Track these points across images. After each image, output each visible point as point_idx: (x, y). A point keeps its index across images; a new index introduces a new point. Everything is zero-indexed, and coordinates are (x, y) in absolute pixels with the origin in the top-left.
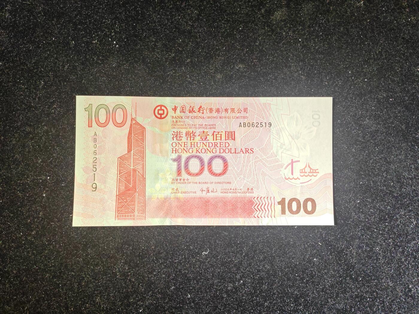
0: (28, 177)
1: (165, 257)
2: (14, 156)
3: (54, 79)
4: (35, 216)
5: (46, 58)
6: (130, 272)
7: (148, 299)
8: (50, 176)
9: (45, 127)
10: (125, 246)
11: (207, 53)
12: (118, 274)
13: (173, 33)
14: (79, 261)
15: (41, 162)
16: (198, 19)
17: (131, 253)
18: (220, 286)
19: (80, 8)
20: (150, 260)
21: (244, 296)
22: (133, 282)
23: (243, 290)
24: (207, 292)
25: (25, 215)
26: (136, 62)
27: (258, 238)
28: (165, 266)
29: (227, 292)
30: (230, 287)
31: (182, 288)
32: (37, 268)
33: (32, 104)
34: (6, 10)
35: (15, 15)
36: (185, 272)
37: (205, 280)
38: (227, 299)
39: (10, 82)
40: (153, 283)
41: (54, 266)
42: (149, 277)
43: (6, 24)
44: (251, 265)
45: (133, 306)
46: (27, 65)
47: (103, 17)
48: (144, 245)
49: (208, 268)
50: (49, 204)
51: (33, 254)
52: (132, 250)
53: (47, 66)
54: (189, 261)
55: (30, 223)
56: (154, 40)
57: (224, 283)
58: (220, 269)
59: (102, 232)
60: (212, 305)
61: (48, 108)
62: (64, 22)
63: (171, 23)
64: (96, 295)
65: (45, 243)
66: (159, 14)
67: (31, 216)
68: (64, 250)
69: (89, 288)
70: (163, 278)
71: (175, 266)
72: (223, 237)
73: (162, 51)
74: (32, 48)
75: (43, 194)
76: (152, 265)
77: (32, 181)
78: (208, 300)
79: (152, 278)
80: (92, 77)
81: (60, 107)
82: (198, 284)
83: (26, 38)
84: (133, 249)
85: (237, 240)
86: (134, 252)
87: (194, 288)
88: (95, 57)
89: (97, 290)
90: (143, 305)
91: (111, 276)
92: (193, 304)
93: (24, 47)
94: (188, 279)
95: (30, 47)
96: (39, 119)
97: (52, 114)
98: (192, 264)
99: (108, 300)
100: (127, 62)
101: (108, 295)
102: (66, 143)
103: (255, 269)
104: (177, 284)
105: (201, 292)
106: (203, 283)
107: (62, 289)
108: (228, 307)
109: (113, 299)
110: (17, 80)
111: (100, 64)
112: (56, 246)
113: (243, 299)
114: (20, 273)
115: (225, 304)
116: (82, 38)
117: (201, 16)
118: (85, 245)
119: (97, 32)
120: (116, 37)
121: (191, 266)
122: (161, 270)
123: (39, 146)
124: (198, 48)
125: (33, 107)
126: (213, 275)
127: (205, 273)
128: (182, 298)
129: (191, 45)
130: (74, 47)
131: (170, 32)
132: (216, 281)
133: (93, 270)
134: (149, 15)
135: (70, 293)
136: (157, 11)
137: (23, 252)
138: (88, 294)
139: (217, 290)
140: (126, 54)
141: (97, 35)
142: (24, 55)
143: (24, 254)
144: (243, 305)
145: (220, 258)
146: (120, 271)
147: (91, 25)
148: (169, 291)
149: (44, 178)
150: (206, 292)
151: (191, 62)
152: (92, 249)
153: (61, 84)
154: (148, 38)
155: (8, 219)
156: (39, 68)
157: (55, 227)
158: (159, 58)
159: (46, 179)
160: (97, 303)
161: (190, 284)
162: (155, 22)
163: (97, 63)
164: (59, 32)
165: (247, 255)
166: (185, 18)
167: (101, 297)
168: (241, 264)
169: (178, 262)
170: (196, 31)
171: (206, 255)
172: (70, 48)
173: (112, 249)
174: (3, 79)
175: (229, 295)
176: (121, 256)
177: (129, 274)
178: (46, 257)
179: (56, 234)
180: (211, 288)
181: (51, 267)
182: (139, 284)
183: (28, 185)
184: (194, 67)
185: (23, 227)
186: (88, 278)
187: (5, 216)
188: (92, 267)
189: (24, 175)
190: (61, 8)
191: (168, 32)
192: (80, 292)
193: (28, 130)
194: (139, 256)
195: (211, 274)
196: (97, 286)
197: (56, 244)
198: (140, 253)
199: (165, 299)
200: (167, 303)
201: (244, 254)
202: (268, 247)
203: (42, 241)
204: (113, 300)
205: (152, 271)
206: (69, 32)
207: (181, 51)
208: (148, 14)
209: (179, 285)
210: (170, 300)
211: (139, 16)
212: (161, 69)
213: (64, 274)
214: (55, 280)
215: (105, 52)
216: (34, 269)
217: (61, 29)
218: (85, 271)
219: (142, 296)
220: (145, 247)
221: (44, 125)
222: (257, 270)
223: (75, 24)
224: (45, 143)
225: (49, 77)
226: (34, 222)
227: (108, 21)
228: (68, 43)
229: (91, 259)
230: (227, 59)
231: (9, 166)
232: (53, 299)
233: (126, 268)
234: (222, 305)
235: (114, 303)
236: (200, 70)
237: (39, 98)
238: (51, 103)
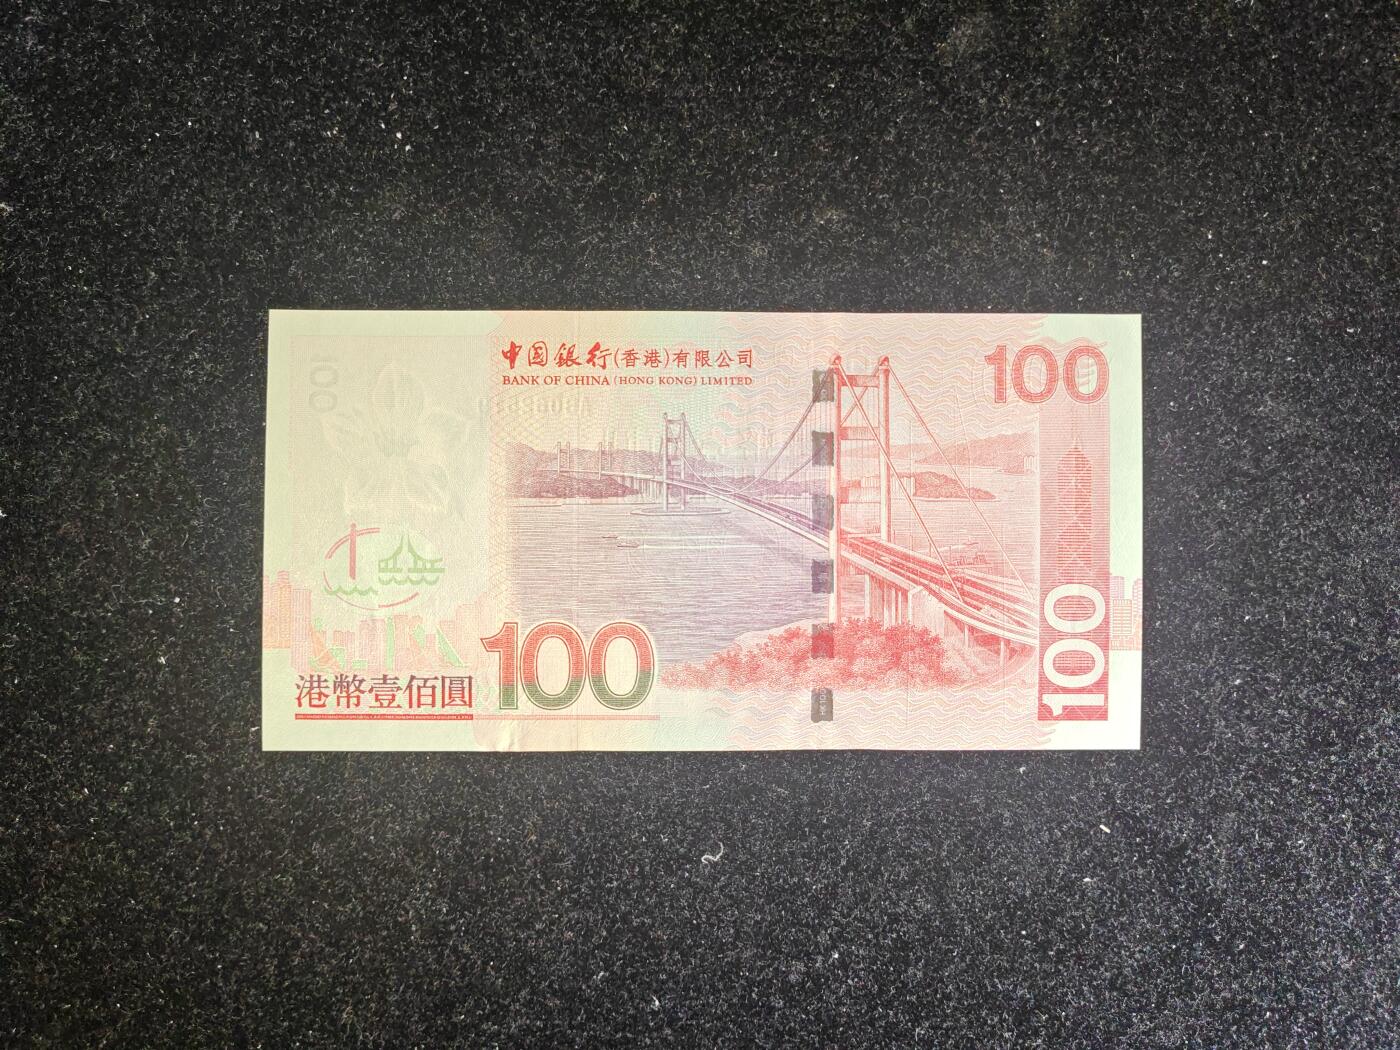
0: (106, 597)
1: (574, 869)
2: (58, 527)
3: (191, 262)
4: (132, 730)
5: (165, 190)
6: (453, 921)
7: (517, 1012)
8: (181, 595)
9: (164, 429)
10: (437, 834)
11: (717, 172)
12: (414, 928)
13: (601, 102)
14: (280, 885)
15: (151, 547)
16: (687, 52)
17: (457, 858)
18: (762, 968)
19: (278, 18)
20: (522, 882)
21: (844, 1004)
22: (467, 957)
23: (842, 983)
24: (719, 991)
25: (99, 729)
26: (473, 203)
27: (890, 807)
28: (576, 903)
29: (786, 990)
30: (796, 971)
31: (633, 977)
32: (141, 907)
33: (118, 350)
34: (25, 24)
35: (58, 44)
36: (643, 923)
37: (711, 948)
38: (784, 1013)
39: (43, 272)
40: (532, 960)
41: (196, 902)
42: (518, 941)
43: (26, 75)
44: (867, 900)
45: (466, 1038)
46: (99, 216)
47: (359, 49)
48: (504, 831)
49: (723, 909)
50: (179, 689)
51: (127, 859)
52: (462, 848)
53: (167, 218)
54: (656, 885)
55: (115, 754)
56: (533, 125)
57: (774, 959)
58: (761, 910)
59: (361, 785)
60: (733, 1033)
61: (173, 361)
62: (223, 67)
63: (591, 66)
64: (338, 1000)
65: (167, 823)
66: (549, 38)
67: (119, 730)
68: (232, 849)
69: (315, 974)
70: (568, 943)
71: (607, 902)
72: (773, 805)
73: (563, 163)
74: (117, 155)
75: (158, 656)
76: (530, 897)
77: (123, 611)
78: (719, 1019)
79: (531, 943)
80: (322, 255)
81: (215, 358)
82: (686, 964)
83: (93, 121)
84: (464, 844)
85: (822, 814)
86: (469, 855)
87: (672, 975)
88: (332, 186)
89: (346, 983)
90: (499, 1033)
91: (388, 936)
92: (668, 1031)
93: (88, 153)
94: (651, 946)
95: (110, 152)
96: (142, 400)
97: (186, 381)
98: (664, 895)
99: (382, 1016)
100: (441, 202)
101: (382, 997)
102: (233, 481)
103: (883, 912)
104: (614, 964)
105: (698, 990)
106: (703, 960)
107: (226, 979)
108: (789, 1041)
109: (397, 1013)
110: (66, 265)
111: (349, 211)
112: (201, 835)
113: (840, 1015)
114: (81, 924)
115: (777, 1031)
116: (286, 122)
117: (696, 41)
118: (304, 831)
119: (336, 99)
120: (402, 115)
121: (662, 904)
122: (561, 916)
123: (143, 492)
124: (684, 154)
125: (121, 359)
126: (737, 932)
127: (712, 926)
128: (631, 1012)
129: (663, 145)
130: (258, 152)
131: (590, 99)
132: (747, 954)
133: (329, 916)
134: (518, 41)
135: (253, 991)
136: (544, 25)
137: (93, 855)
138: (314, 997)
139: (751, 983)
140: (438, 176)
141: (340, 111)
142: (86, 179)
143: (97, 861)
144: (842, 1033)
145: (762, 874)
146: (420, 920)
147: (319, 74)
148: (589, 987)
149: (161, 601)
150: (715, 991)
151: (663, 200)
152: (324, 844)
153: (215, 279)
154: (514, 119)
155: (38, 741)
156: (139, 223)
157: (200, 768)
158: (549, 189)
159: (168, 607)
160: (345, 1025)
161: (658, 964)
162: (536, 65)
163: (338, 205)
164: (208, 101)
165: (853, 864)
166: (638, 48)
167: (355, 1006)
168: (834, 896)
169: (618, 887)
170: (679, 94)
171: (714, 865)
172: (247, 156)
173: (394, 844)
174: (17, 261)
175: (791, 1002)
176: (423, 868)
177: (453, 928)
178: (168, 869)
179: (202, 794)
180: (730, 978)
181: (187, 904)
182: (485, 963)
183: (109, 627)
184: (671, 221)
185: (90, 770)
186: (312, 941)
187: (29, 732)
188: (326, 905)
189: (94, 592)
190: (216, 19)
191: (581, 98)
192: (287, 989)
193: (106, 436)
194: (486, 867)
195: (732, 931)
196: (344, 971)
197: (203, 827)
198: (488, 857)
199: (573, 1014)
200: (581, 1027)
201: (844, 863)
202: (925, 836)
203: (156, 816)
204: (398, 1017)
205: (529, 918)
206: (243, 99)
207: (627, 165)
208: (515, 38)
209: (623, 968)
210: (591, 1017)
211: (482, 42)
212: (559, 227)
213: (230, 929)
214: (201, 948)
215: (367, 168)
216: (129, 910)
217: (216, 90)
218: (301, 920)
219: (497, 1002)
220: (504, 838)
221: (159, 421)
222: (889, 915)
223: (262, 72)
224: (165, 480)
225: (175, 254)
226: (128, 749)
227: (377, 61)
228: (239, 140)
229: (321, 877)
230: (784, 190)
231: (41, 559)
232: (195, 1011)
233: (440, 910)
234: (767, 1035)
235: (401, 1028)
236: (692, 229)
237: (140, 327)
238: (183, 344)
